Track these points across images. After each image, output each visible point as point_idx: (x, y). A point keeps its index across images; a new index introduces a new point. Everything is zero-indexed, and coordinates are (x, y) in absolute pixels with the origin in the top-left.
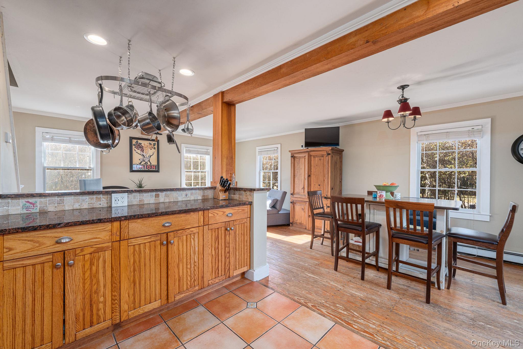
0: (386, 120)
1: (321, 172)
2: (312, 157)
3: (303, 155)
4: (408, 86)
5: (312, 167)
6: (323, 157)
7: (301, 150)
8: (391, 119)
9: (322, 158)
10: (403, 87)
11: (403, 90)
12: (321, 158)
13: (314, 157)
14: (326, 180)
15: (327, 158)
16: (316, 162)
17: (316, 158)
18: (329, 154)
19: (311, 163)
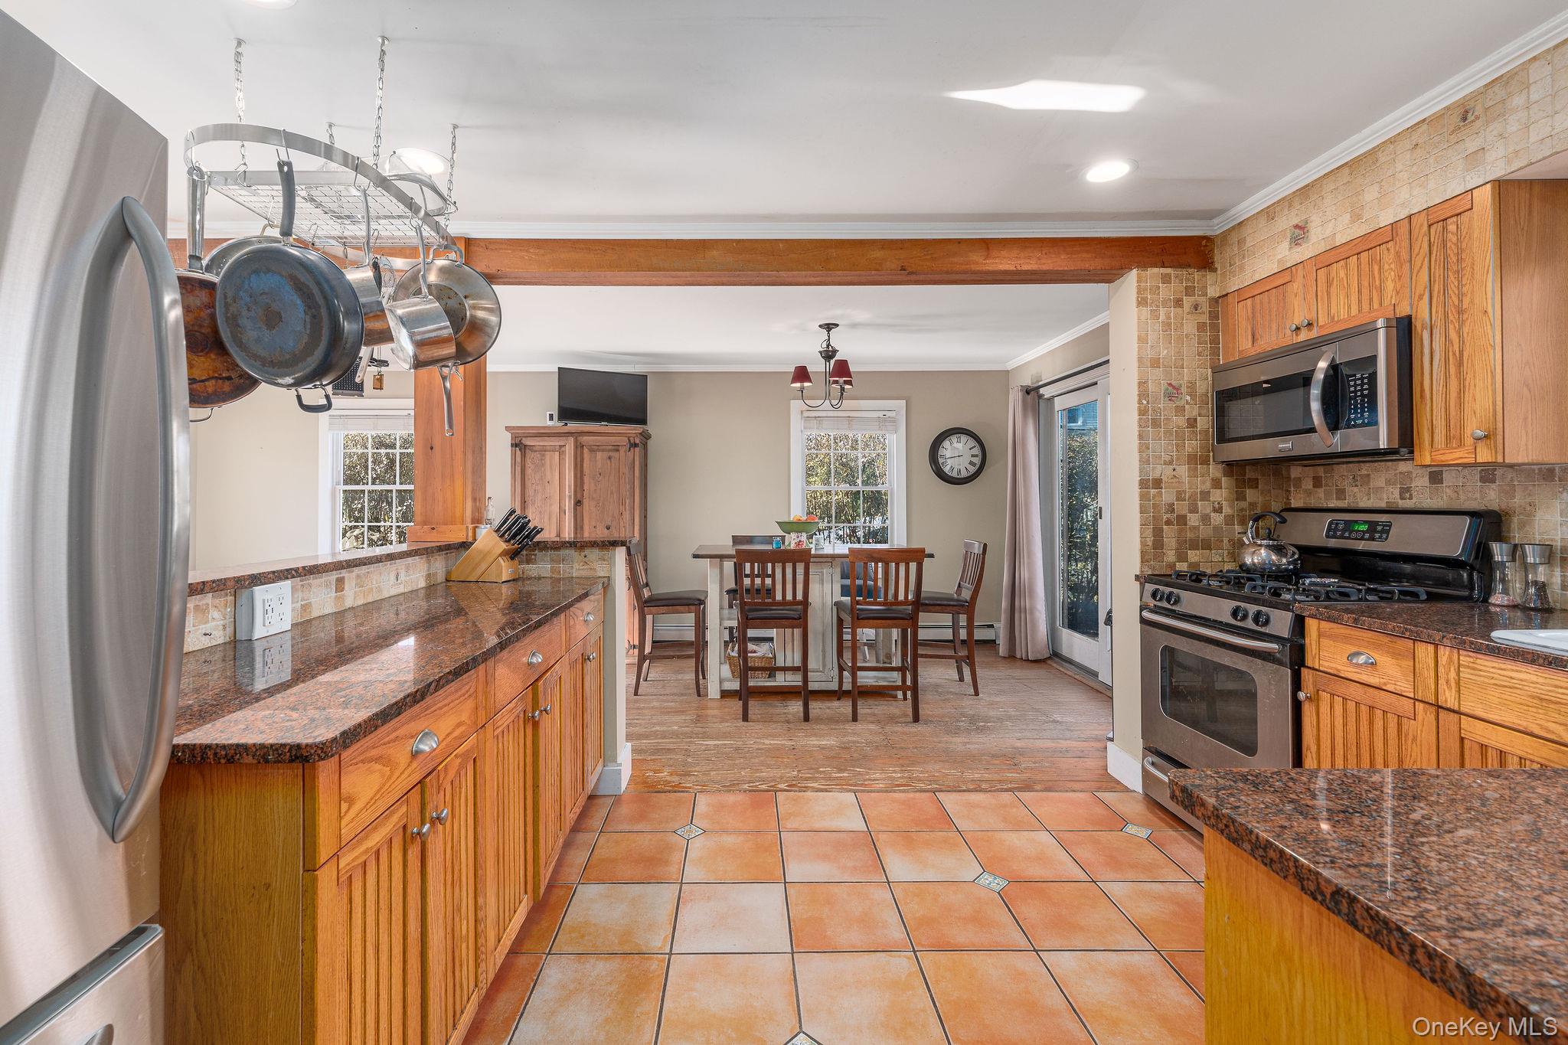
0: (798, 385)
1: (612, 493)
2: (586, 450)
3: (556, 442)
4: (837, 325)
5: (586, 479)
6: (618, 450)
7: (548, 427)
8: (806, 384)
9: (616, 455)
10: (829, 327)
11: (829, 331)
12: (611, 454)
13: (591, 450)
14: (627, 515)
15: (630, 454)
16: (599, 465)
17: (599, 455)
18: (636, 445)
19: (582, 466)
